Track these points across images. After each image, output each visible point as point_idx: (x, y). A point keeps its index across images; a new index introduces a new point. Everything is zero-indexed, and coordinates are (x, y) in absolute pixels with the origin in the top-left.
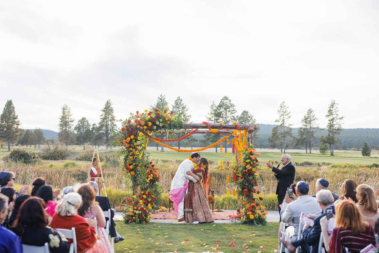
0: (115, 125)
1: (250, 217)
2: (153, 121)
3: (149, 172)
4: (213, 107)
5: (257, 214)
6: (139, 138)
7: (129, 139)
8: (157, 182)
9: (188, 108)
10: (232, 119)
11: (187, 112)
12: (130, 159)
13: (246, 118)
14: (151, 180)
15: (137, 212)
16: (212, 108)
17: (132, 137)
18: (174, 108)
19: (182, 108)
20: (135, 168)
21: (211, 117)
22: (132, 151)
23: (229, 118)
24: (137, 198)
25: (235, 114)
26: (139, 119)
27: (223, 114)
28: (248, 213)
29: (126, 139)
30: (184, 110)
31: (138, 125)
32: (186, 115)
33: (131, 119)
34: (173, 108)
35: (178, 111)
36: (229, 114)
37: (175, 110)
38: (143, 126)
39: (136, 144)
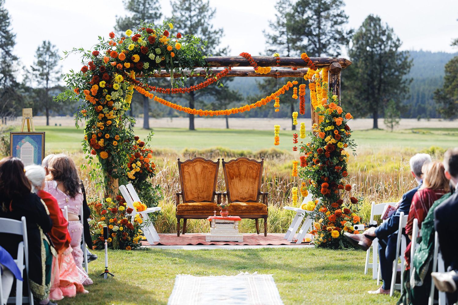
0: (15, 58)
1: (333, 235)
2: (143, 52)
3: (133, 158)
4: (284, 6)
5: (344, 228)
6: (117, 86)
7: (96, 87)
8: (149, 177)
9: (213, 10)
10: (335, 39)
11: (211, 22)
12: (99, 128)
13: (375, 36)
14: (136, 173)
15: (115, 228)
16: (281, 9)
17: (102, 84)
18: (177, 9)
19: (197, 11)
20: (108, 145)
21: (277, 34)
22: (102, 112)
23: (329, 37)
24: (114, 202)
25: (343, 25)
26: (114, 48)
27: (310, 26)
28: (328, 228)
29: (90, 88)
30: (202, 15)
31: (112, 61)
32: (209, 29)
33: (98, 48)
34: (175, 11)
35: (187, 19)
36: (327, 25)
37: (178, 14)
38: (123, 63)
39: (109, 98)
